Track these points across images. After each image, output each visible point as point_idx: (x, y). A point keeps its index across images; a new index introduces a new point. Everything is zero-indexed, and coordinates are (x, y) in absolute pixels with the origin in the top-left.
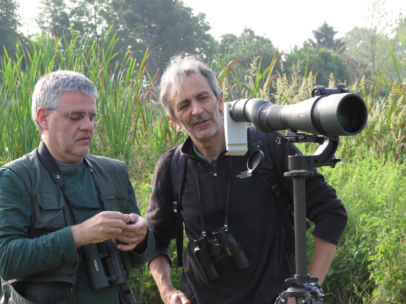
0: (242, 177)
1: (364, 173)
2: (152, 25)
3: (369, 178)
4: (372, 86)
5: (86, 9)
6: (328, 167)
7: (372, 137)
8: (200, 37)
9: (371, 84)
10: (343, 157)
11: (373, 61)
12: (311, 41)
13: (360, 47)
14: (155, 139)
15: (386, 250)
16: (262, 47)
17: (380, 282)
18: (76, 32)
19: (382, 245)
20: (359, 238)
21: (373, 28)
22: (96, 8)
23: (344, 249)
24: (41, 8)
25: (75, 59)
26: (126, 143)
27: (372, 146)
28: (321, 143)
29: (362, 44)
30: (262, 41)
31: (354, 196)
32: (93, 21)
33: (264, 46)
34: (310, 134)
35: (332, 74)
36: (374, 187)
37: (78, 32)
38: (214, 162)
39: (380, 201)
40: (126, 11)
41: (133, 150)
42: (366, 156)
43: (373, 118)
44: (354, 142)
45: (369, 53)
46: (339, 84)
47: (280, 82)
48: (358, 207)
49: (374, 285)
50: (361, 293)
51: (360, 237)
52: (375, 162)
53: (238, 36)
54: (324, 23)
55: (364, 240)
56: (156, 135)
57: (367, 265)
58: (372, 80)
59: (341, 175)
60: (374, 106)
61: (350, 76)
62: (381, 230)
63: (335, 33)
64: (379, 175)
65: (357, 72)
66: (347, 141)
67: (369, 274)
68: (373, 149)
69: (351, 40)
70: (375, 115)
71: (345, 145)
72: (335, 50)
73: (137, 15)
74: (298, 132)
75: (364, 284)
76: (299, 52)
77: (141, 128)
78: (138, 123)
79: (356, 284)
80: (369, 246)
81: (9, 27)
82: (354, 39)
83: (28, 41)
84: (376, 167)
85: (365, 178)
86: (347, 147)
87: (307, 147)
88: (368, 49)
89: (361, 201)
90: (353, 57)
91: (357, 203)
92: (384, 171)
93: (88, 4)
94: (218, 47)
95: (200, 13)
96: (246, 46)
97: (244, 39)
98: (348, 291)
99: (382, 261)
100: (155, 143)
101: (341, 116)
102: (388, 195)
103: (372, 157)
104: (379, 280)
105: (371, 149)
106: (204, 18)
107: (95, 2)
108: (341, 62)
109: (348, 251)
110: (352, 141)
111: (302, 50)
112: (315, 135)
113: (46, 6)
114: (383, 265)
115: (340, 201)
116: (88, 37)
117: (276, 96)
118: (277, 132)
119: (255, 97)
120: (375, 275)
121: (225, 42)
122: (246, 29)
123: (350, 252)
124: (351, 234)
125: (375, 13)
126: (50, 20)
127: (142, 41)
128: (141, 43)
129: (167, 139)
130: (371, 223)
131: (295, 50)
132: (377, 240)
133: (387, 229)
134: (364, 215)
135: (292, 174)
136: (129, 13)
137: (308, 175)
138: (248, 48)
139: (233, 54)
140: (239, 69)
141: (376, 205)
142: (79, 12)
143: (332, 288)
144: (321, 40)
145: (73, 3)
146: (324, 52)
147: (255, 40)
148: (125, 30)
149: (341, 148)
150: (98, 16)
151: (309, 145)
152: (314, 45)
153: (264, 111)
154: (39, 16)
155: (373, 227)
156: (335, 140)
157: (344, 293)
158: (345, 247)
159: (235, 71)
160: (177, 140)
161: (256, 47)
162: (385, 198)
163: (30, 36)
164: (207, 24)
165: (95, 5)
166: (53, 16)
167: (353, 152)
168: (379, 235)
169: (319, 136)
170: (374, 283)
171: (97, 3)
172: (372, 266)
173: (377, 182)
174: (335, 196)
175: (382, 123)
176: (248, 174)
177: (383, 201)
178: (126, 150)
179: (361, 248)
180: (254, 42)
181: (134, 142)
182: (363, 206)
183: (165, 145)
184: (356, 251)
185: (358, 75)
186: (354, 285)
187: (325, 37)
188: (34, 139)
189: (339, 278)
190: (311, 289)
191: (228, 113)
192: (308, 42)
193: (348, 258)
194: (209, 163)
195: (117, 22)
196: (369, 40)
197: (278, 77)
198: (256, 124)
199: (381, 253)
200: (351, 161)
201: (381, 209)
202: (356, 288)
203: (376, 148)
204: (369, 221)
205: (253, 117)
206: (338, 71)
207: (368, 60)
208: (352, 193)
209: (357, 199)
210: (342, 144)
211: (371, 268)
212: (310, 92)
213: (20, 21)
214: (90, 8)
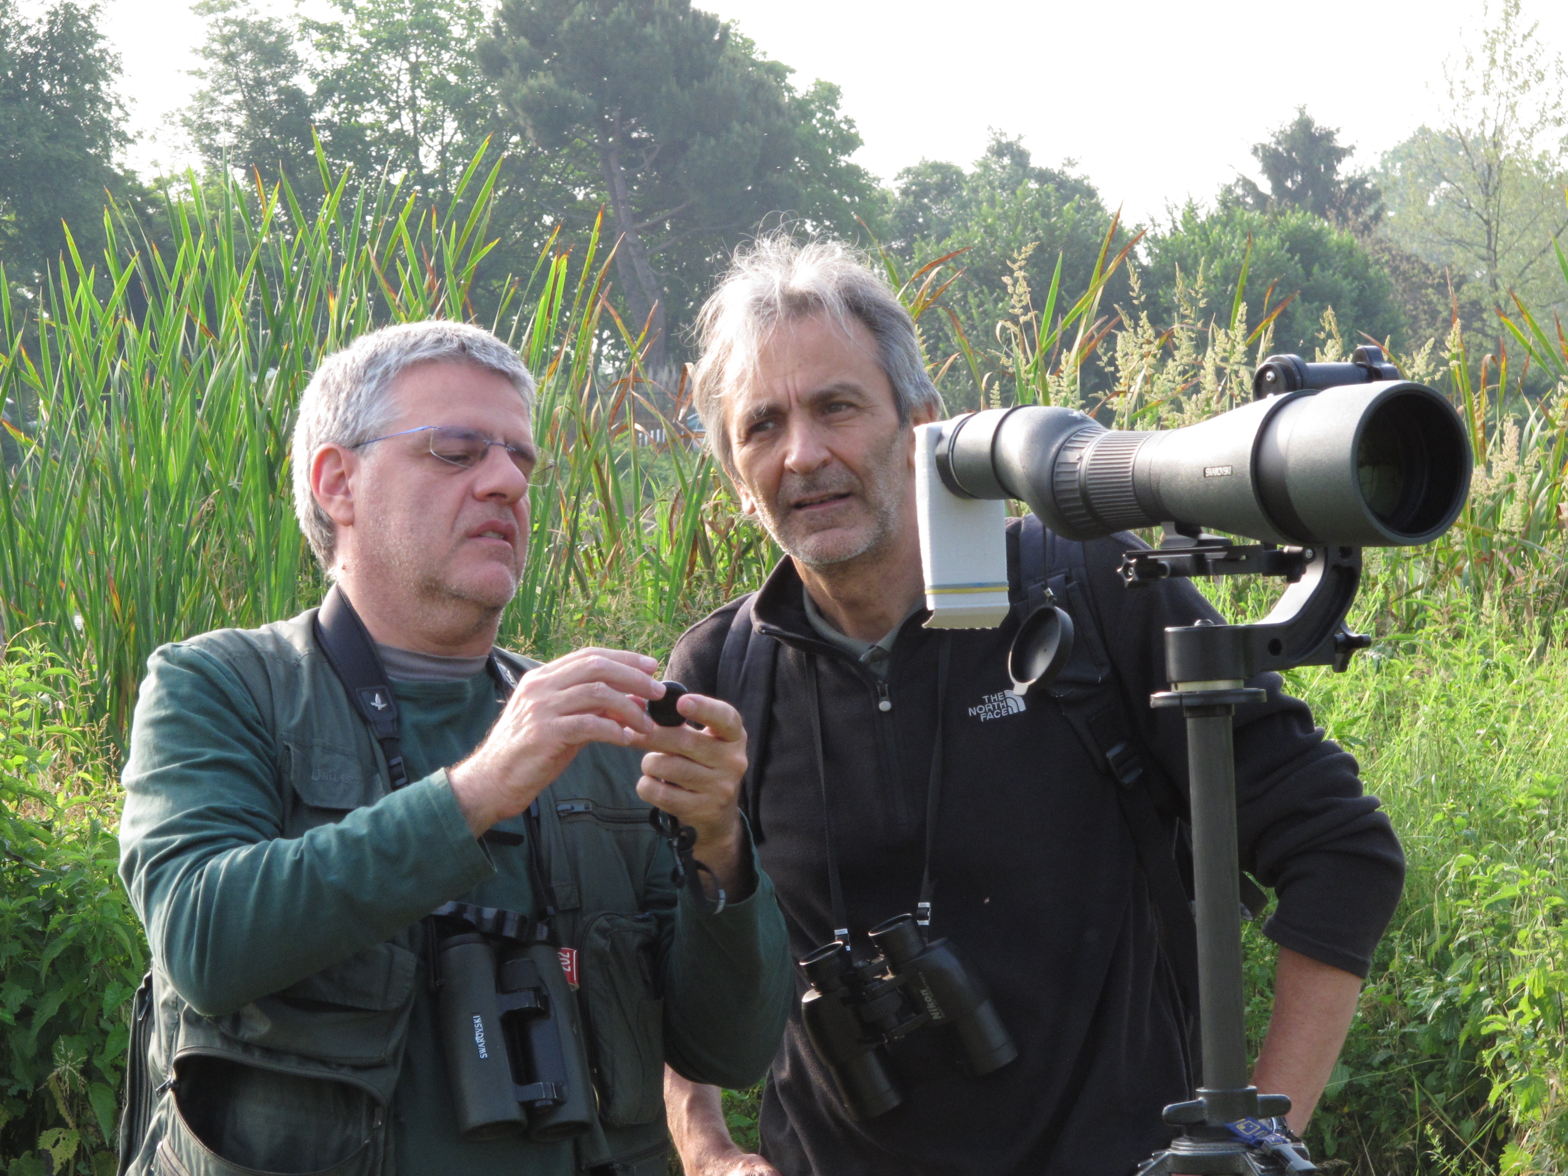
0: (990, 716)
1: (1462, 692)
2: (635, 135)
3: (1481, 714)
4: (1489, 356)
5: (377, 76)
6: (1324, 669)
7: (1492, 554)
8: (821, 179)
9: (1487, 350)
10: (1379, 633)
11: (1491, 260)
12: (1249, 186)
13: (1438, 208)
14: (649, 575)
15: (1549, 991)
16: (1059, 213)
17: (1530, 1114)
18: (339, 166)
19: (1534, 971)
20: (1445, 947)
21: (1488, 134)
22: (414, 69)
23: (1389, 992)
24: (201, 75)
25: (336, 267)
26: (538, 590)
27: (1491, 589)
28: (1293, 576)
29: (1447, 197)
30: (1057, 190)
31: (1424, 783)
32: (406, 123)
33: (1066, 207)
34: (1252, 542)
35: (1329, 313)
36: (1500, 746)
37: (350, 164)
38: (878, 656)
39: (1523, 802)
40: (532, 82)
41: (565, 617)
42: (1467, 628)
43: (1492, 483)
44: (1419, 575)
45: (1474, 231)
46: (1360, 347)
47: (1131, 348)
48: (1439, 825)
49: (1508, 1129)
50: (1456, 1161)
51: (1450, 940)
52: (1501, 651)
53: (969, 169)
54: (1297, 116)
55: (1466, 954)
56: (653, 558)
57: (1477, 1050)
58: (1486, 335)
59: (1373, 703)
60: (1496, 434)
61: (1403, 318)
62: (1532, 915)
63: (1340, 154)
64: (1521, 700)
65: (1430, 303)
66: (1393, 572)
67: (1487, 1086)
68: (1492, 598)
69: (1404, 179)
70: (1500, 470)
71: (1385, 587)
72: (1343, 220)
73: (576, 94)
74: (1204, 536)
75: (1469, 1125)
76: (1204, 231)
77: (594, 532)
78: (584, 514)
79: (1437, 1125)
80: (1487, 977)
81: (79, 149)
82: (1416, 176)
83: (154, 203)
84: (1506, 669)
85: (1465, 712)
86: (1393, 596)
87: (1238, 595)
88: (1473, 216)
89: (1449, 804)
90: (1412, 247)
91: (1436, 810)
92: (1539, 684)
93: (384, 57)
94: (888, 217)
95: (819, 83)
96: (998, 210)
97: (990, 183)
98: (1406, 1153)
99: (1536, 1035)
100: (650, 590)
101: (1367, 471)
102: (1555, 778)
103: (1493, 631)
104: (1527, 1108)
105: (1487, 602)
106: (833, 103)
107: (413, 49)
108: (1367, 265)
109: (1402, 996)
110: (1413, 570)
111: (1214, 220)
112: (1268, 545)
113: (221, 67)
114: (1538, 1049)
115: (1372, 804)
116: (388, 185)
117: (1114, 399)
118: (1119, 535)
119: (1035, 403)
120: (1509, 1088)
121: (918, 196)
122: (999, 142)
123: (1410, 1002)
124: (1415, 933)
125: (1496, 73)
126: (239, 119)
127: (594, 196)
128: (592, 202)
129: (697, 571)
130: (1492, 889)
131: (1186, 223)
132: (1515, 951)
133: (1555, 908)
134: (1465, 858)
135: (1181, 697)
136: (542, 87)
137: (1243, 699)
138: (1004, 217)
139: (947, 242)
140: (973, 301)
141: (1509, 816)
142: (351, 86)
143: (1344, 1140)
144: (1289, 184)
145: (327, 55)
146: (1299, 229)
147: (1033, 185)
148: (532, 154)
149: (1371, 597)
150: (424, 103)
151: (1246, 586)
152: (1261, 200)
153: (1072, 456)
154: (196, 104)
155: (1496, 902)
156: (1346, 562)
157: (1389, 1162)
158: (1391, 981)
159: (957, 308)
160: (733, 576)
161: (1037, 214)
162: (1544, 791)
163: (161, 183)
164: (844, 126)
165: (413, 58)
166: (248, 104)
167: (1416, 613)
168: (1521, 935)
169: (1286, 549)
170: (1505, 1118)
171: (420, 51)
172: (1499, 1055)
173: (1511, 728)
174: (1355, 787)
175: (1531, 500)
176: (1011, 703)
177: (1536, 801)
178: (539, 617)
179: (1455, 984)
180: (1027, 193)
181: (567, 584)
182: (1458, 820)
183: (691, 596)
184: (1435, 996)
185: (1434, 314)
186: (1429, 1129)
187: (1303, 170)
188: (185, 580)
189: (1373, 1103)
190: (1260, 1143)
191: (930, 464)
192: (1239, 191)
193: (1402, 1025)
194: (862, 659)
195: (499, 126)
196: (1473, 180)
197: (1120, 327)
198: (1039, 507)
199: (1533, 1002)
200: (1412, 649)
201: (1530, 835)
202: (1435, 1141)
203: (1506, 597)
204: (1483, 879)
205: (1029, 477)
206: (1355, 303)
207: (1471, 255)
208: (1417, 772)
209: (1437, 794)
210: (1375, 584)
211: (1494, 1062)
212: (1248, 384)
213: (123, 126)
214: (394, 71)
